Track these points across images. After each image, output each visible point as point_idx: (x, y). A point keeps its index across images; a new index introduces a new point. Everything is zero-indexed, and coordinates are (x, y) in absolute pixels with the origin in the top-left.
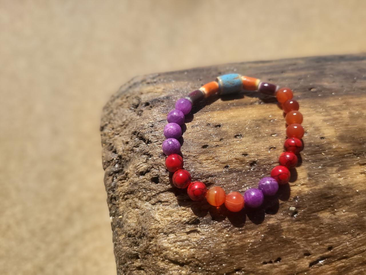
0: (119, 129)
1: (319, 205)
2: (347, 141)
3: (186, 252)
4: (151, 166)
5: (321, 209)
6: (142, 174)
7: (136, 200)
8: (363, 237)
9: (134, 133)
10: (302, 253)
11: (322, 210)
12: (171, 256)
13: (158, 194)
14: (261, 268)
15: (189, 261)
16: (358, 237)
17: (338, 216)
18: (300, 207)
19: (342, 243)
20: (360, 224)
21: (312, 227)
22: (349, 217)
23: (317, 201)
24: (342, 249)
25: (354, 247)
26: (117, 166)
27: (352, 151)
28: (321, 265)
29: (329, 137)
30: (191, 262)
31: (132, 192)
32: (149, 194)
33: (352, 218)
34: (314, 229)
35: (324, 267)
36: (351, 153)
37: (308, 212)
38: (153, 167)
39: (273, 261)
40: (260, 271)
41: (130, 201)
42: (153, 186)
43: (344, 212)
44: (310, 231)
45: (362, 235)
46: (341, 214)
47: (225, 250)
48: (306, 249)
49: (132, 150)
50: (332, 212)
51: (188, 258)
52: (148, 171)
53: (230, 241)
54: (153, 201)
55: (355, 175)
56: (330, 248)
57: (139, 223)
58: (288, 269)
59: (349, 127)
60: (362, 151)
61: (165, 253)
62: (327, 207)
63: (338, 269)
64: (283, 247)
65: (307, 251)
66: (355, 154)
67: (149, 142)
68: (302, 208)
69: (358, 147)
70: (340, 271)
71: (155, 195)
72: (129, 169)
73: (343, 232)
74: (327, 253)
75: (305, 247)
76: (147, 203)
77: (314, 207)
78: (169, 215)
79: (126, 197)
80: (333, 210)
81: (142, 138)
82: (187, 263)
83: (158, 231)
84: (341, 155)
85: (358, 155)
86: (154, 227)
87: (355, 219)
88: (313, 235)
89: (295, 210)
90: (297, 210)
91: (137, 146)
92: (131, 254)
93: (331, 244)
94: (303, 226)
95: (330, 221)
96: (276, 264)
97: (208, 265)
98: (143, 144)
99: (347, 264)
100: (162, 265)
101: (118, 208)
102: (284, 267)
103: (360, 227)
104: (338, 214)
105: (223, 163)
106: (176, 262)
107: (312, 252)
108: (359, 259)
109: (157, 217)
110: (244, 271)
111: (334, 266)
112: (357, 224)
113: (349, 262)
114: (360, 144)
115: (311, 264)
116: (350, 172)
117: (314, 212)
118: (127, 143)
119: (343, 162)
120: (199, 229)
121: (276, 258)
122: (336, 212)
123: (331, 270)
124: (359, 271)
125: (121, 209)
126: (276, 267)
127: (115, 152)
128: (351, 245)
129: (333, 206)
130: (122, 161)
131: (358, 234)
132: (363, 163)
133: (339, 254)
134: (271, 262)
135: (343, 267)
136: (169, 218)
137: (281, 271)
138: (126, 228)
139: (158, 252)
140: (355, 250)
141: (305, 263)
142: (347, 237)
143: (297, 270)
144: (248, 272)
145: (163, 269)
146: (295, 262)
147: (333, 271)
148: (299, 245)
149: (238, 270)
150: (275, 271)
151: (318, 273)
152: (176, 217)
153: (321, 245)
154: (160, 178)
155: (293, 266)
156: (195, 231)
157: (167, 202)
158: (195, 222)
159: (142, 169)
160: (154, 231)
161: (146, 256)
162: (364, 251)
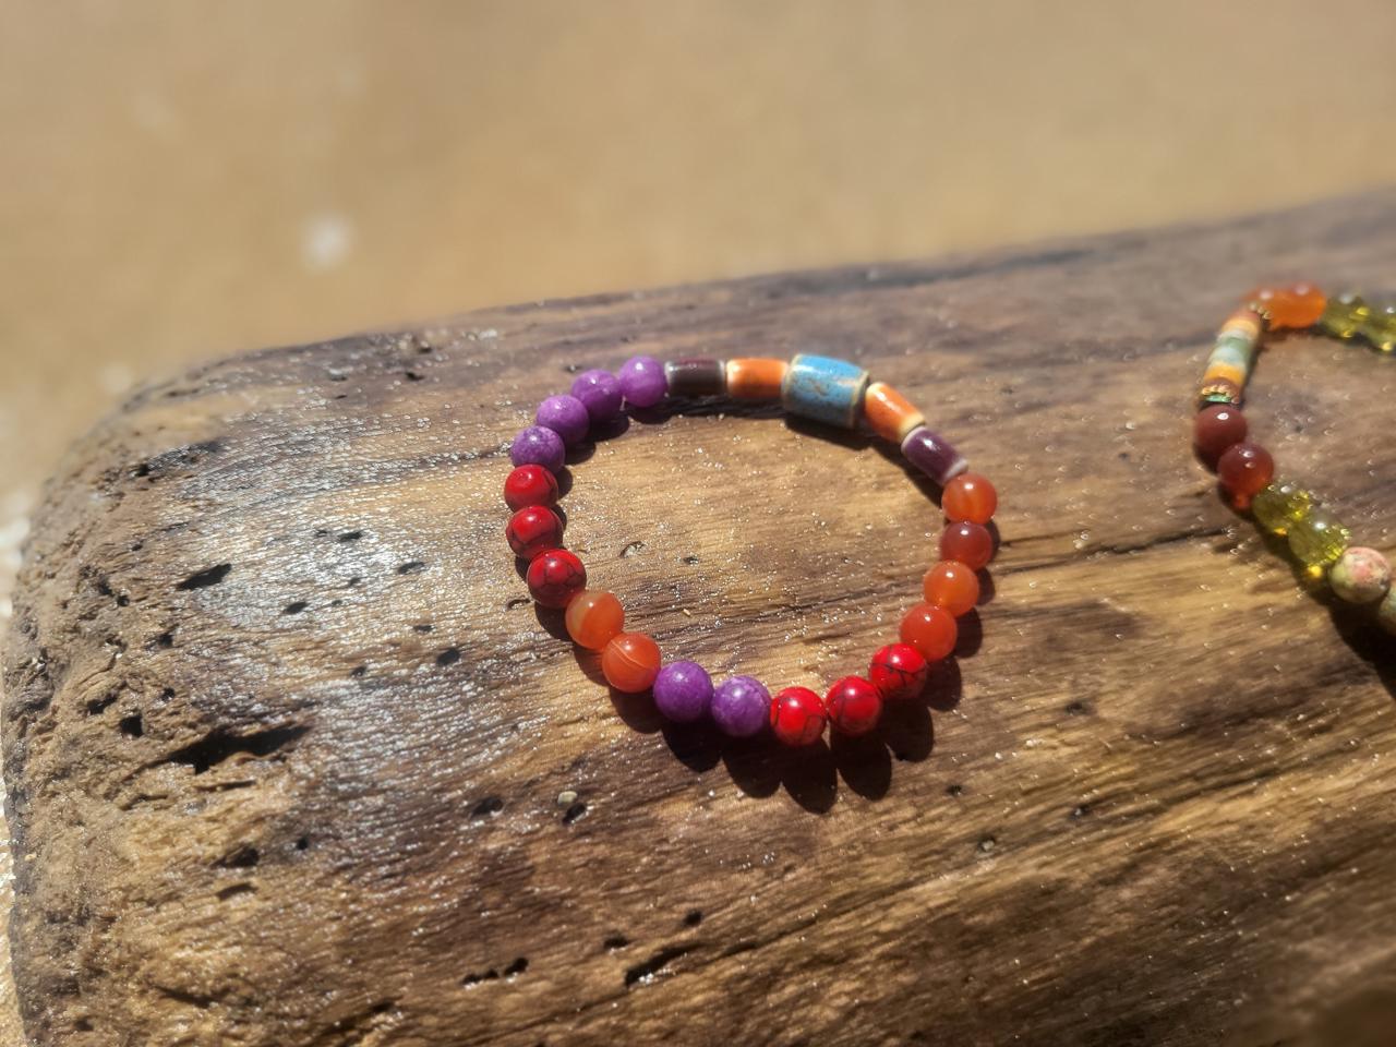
0: (57, 556)
1: (658, 781)
2: (771, 565)
3: (213, 959)
4: (119, 682)
5: (662, 793)
6: (95, 707)
7: (78, 796)
8: (807, 875)
9: (86, 571)
10: (599, 940)
11: (669, 795)
12: (163, 975)
13: (138, 772)
14: (458, 994)
15: (219, 987)
16: (790, 876)
17: (721, 812)
18: (595, 790)
19: (732, 900)
20: (795, 834)
21: (631, 854)
22: (756, 815)
23: (649, 769)
24: (736, 920)
25: (777, 911)
26: (37, 685)
27: (781, 600)
28: (669, 976)
29: (713, 557)
30: (226, 990)
31: (63, 773)
32: (115, 775)
33: (768, 816)
34: (637, 860)
35: (678, 982)
36: (778, 606)
37: (620, 806)
38: (124, 685)
39: (500, 970)
40: (457, 1008)
41: (62, 799)
42: (127, 746)
43: (740, 800)
44: (624, 866)
45: (801, 870)
46: (731, 806)
47: (337, 945)
48: (612, 925)
49: (76, 629)
50: (701, 800)
51: (219, 979)
52: (111, 699)
53: (355, 913)
54: (126, 795)
55: (785, 676)
56: (693, 919)
58: (554, 993)
59: (786, 518)
60: (816, 595)
62: (683, 784)
63: (727, 985)
64: (534, 923)
65: (614, 931)
66: (794, 609)
67: (123, 601)
68: (599, 794)
69: (803, 586)
70: (736, 992)
71: (130, 778)
72: (63, 699)
73: (734, 865)
74: (684, 936)
75: (609, 918)
76: (108, 806)
77: (639, 786)
78: (167, 840)
79: (50, 787)
80: (705, 793)
82: (219, 996)
83: (127, 895)
84: (745, 613)
85: (799, 610)
86: (116, 881)
87: (778, 820)
88: (635, 880)
89: (575, 800)
90: (581, 801)
91: (91, 616)
92: (57, 979)
93: (697, 905)
94: (601, 850)
95: (694, 831)
96: (511, 981)
97: (280, 998)
98: (108, 613)
99: (759, 967)
100: (138, 1007)
101: (27, 826)
102: (541, 986)
103: (793, 845)
104: (719, 806)
105: (350, 660)
106: (181, 995)
107: (634, 933)
108: (798, 949)
109: (130, 847)
110: (402, 1009)
111: (713, 978)
112: (784, 834)
113: (764, 961)
114: (813, 574)
115: (632, 976)
116: (769, 669)
117: (641, 804)
118: (65, 605)
119: (748, 634)
120: (254, 881)
121: (509, 961)
122: (712, 799)
123: (703, 991)
124: (802, 988)
125: (37, 828)
126: (511, 989)
127: (35, 638)
128: (766, 904)
129: (704, 782)
130: (50, 668)
131: (789, 869)
132: (815, 635)
133: (724, 935)
134: (492, 975)
135: (744, 977)
136: (165, 851)
137: (529, 1004)
138: (42, 893)
139: (128, 967)
140: (781, 920)
141: (610, 971)
142: (751, 879)
143: (585, 994)
144: (416, 1012)
145: (144, 1022)
146: (574, 971)
147: (712, 994)
148: (589, 913)
149: (384, 1007)
150: (507, 1002)
151: (659, 1003)
152: (188, 846)
153: (662, 908)
154: (146, 718)
155: (570, 985)
156: (244, 888)
157: (163, 799)
158: (246, 857)
159: (94, 692)
160: (117, 896)
161: (95, 983)
162: (811, 922)
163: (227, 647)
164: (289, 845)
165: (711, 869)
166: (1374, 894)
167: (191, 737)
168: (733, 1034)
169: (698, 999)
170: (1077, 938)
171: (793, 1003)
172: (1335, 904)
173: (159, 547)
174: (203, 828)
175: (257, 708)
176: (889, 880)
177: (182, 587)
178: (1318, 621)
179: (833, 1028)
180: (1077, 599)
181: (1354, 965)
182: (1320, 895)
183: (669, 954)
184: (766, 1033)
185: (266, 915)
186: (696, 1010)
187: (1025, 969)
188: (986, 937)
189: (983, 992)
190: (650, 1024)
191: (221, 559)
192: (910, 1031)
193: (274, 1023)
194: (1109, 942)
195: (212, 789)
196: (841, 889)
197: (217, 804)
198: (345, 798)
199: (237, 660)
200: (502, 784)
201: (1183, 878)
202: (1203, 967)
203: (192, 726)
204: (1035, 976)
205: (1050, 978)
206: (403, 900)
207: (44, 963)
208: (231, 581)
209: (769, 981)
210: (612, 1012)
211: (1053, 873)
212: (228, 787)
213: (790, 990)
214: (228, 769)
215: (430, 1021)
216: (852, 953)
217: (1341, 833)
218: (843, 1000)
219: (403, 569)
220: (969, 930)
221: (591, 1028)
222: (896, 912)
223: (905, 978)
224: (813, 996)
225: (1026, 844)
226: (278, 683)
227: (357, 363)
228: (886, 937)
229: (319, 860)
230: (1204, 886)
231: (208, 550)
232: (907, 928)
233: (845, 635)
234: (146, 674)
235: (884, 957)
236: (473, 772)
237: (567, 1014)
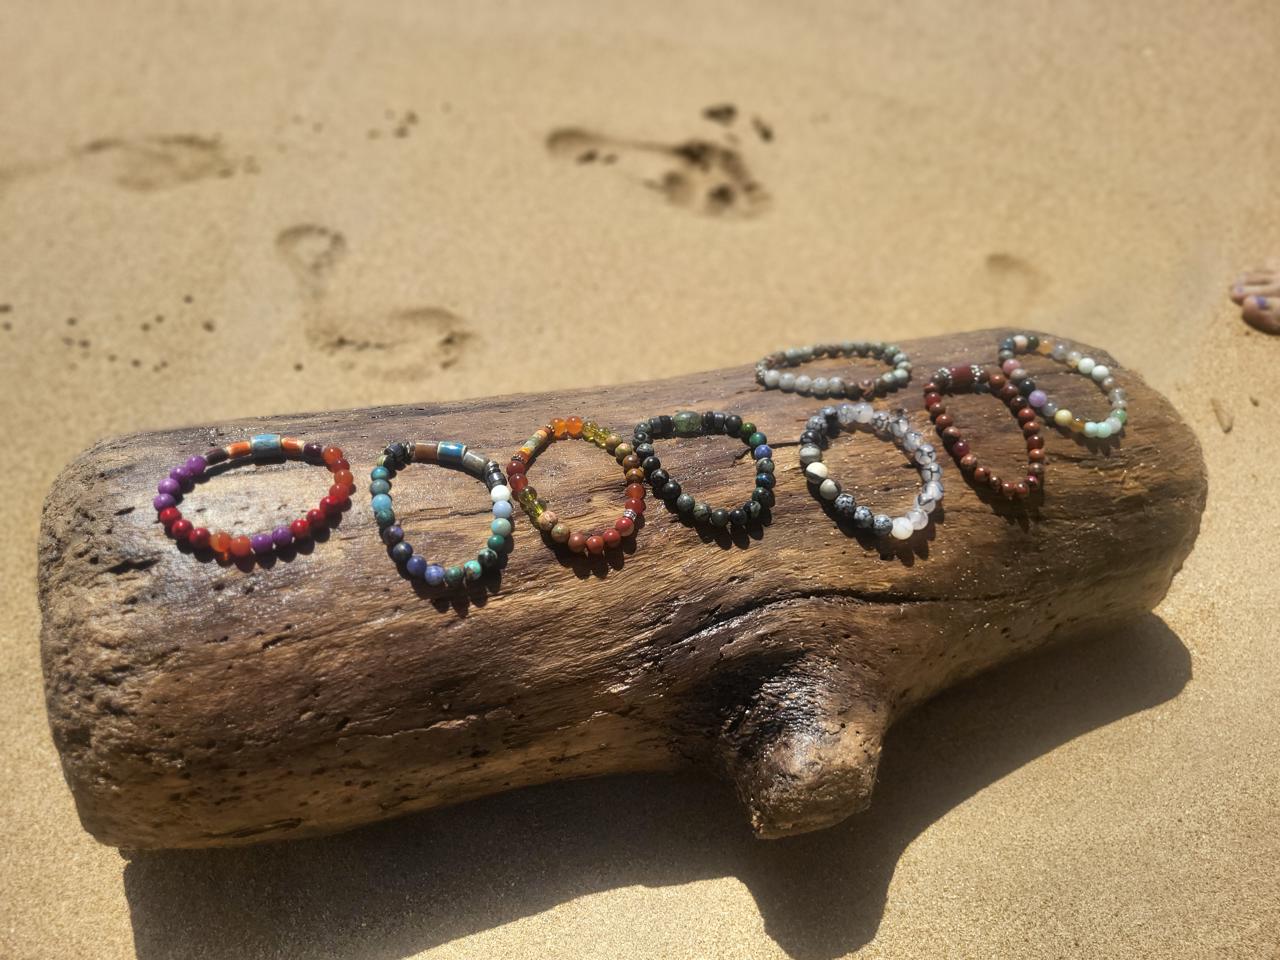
0: (65, 507)
3: (118, 633)
4: (90, 546)
6: (80, 555)
7: (72, 586)
9: (78, 510)
10: (255, 632)
12: (101, 638)
13: (96, 576)
15: (120, 642)
19: (303, 622)
24: (304, 628)
25: (319, 627)
26: (55, 552)
28: (278, 647)
30: (122, 642)
31: (66, 579)
32: (87, 578)
35: (281, 649)
37: (266, 589)
38: (92, 547)
39: (219, 640)
40: (203, 651)
41: (65, 589)
42: (91, 567)
47: (162, 628)
48: (260, 628)
49: (73, 530)
51: (120, 639)
52: (87, 552)
53: (170, 618)
54: (90, 585)
56: (288, 627)
57: (71, 609)
58: (236, 649)
61: (94, 636)
63: (299, 651)
64: (232, 625)
65: (260, 630)
67: (93, 519)
70: (302, 654)
71: (92, 578)
72: (68, 553)
74: (284, 633)
75: (258, 625)
76: (83, 588)
78: (105, 596)
79: (60, 585)
81: (86, 515)
82: (120, 645)
83: (89, 614)
86: (86, 610)
88: (268, 613)
91: (80, 525)
92: (59, 648)
93: (290, 622)
96: (222, 644)
97: (141, 644)
98: (87, 524)
99: (311, 646)
100: (90, 650)
101: (49, 600)
102: (232, 646)
106: (107, 646)
107: (267, 631)
108: (326, 641)
109: (91, 599)
111: (294, 648)
113: (313, 644)
115: (265, 646)
118: (69, 523)
120: (135, 608)
121: (222, 637)
123: (290, 652)
124: (326, 655)
125: (53, 600)
126: (221, 646)
127: (54, 536)
128: (315, 624)
130: (61, 545)
133: (299, 634)
134: (215, 641)
135: (305, 648)
136: (105, 600)
137: (228, 651)
138: (55, 619)
139: (87, 637)
140: (320, 630)
141: (257, 643)
142: (311, 615)
143: (248, 650)
144: (188, 651)
145: (92, 655)
146: (245, 642)
147: (293, 654)
148: (252, 623)
149: (177, 649)
150: (220, 650)
151: (274, 656)
152: (113, 597)
153: (277, 623)
154: (101, 557)
155: (243, 646)
156: (132, 611)
157: (105, 584)
158: (133, 601)
159: (81, 549)
160: (85, 615)
161: (76, 644)
162: (331, 631)
163: (131, 534)
164: (148, 597)
165: (296, 611)
166: (551, 640)
167: (116, 563)
168: (301, 668)
169: (288, 655)
170: (431, 645)
171: (324, 659)
172: (535, 643)
173: (108, 502)
174: (118, 591)
175: (141, 554)
176: (360, 619)
177: (116, 514)
178: (537, 542)
179: (338, 670)
180: (444, 530)
181: (545, 667)
182: (528, 638)
183: (279, 639)
184: (313, 669)
185: (137, 618)
186: (288, 659)
187: (411, 654)
188: (395, 642)
189: (394, 662)
190: (271, 662)
191: (131, 505)
192: (367, 673)
193: (138, 653)
194: (443, 648)
195: (123, 580)
196: (342, 621)
197: (124, 585)
198: (170, 582)
199: (135, 538)
200: (226, 580)
201: (472, 627)
202: (480, 660)
203: (117, 559)
204: (415, 658)
205: (420, 659)
206: (187, 615)
207: (53, 643)
208: (134, 513)
209: (315, 651)
210: (256, 657)
211: (422, 621)
212: (128, 579)
213: (323, 655)
214: (130, 573)
215: (192, 655)
216: (346, 644)
217: (536, 616)
218: (341, 660)
219: (199, 511)
220: (390, 638)
221: (249, 662)
222: (363, 630)
223: (365, 654)
224: (331, 658)
225: (413, 610)
226: (150, 546)
227: (192, 439)
228: (358, 639)
229: (159, 602)
230: (481, 630)
231: (123, 504)
232: (366, 636)
233: (355, 538)
234: (103, 542)
235: (357, 646)
236: (216, 576)
237: (239, 656)
